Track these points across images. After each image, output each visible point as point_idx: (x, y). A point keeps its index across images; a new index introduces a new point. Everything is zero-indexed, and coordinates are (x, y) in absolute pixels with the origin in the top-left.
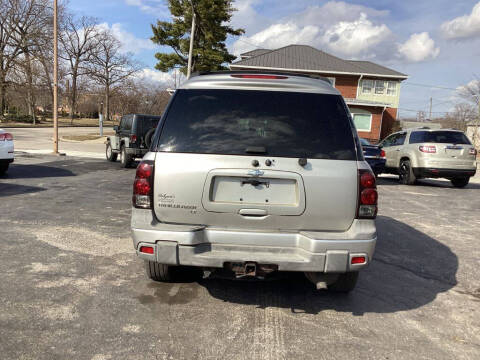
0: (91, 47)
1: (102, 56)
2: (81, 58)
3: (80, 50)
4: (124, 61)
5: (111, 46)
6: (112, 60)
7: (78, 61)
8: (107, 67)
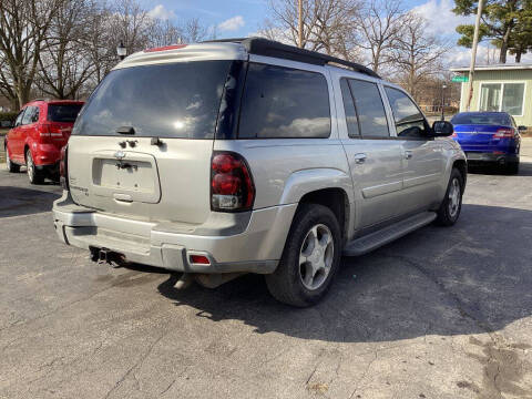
0: (395, 31)
1: (407, 39)
2: (383, 44)
3: (382, 37)
4: (432, 41)
5: (418, 26)
6: (419, 42)
7: (379, 49)
8: (413, 51)
